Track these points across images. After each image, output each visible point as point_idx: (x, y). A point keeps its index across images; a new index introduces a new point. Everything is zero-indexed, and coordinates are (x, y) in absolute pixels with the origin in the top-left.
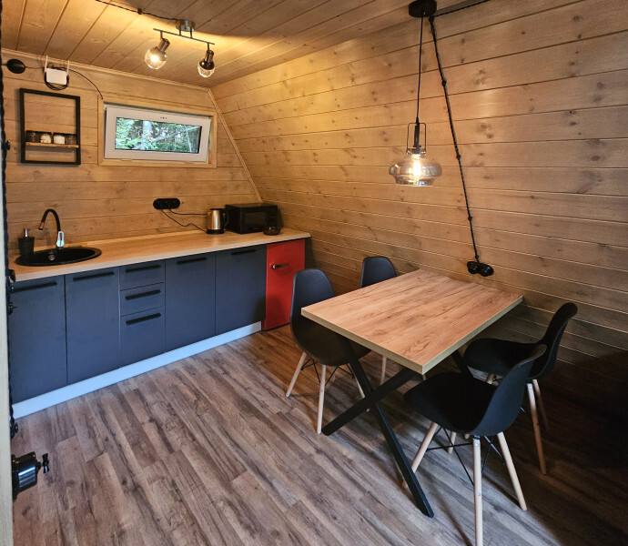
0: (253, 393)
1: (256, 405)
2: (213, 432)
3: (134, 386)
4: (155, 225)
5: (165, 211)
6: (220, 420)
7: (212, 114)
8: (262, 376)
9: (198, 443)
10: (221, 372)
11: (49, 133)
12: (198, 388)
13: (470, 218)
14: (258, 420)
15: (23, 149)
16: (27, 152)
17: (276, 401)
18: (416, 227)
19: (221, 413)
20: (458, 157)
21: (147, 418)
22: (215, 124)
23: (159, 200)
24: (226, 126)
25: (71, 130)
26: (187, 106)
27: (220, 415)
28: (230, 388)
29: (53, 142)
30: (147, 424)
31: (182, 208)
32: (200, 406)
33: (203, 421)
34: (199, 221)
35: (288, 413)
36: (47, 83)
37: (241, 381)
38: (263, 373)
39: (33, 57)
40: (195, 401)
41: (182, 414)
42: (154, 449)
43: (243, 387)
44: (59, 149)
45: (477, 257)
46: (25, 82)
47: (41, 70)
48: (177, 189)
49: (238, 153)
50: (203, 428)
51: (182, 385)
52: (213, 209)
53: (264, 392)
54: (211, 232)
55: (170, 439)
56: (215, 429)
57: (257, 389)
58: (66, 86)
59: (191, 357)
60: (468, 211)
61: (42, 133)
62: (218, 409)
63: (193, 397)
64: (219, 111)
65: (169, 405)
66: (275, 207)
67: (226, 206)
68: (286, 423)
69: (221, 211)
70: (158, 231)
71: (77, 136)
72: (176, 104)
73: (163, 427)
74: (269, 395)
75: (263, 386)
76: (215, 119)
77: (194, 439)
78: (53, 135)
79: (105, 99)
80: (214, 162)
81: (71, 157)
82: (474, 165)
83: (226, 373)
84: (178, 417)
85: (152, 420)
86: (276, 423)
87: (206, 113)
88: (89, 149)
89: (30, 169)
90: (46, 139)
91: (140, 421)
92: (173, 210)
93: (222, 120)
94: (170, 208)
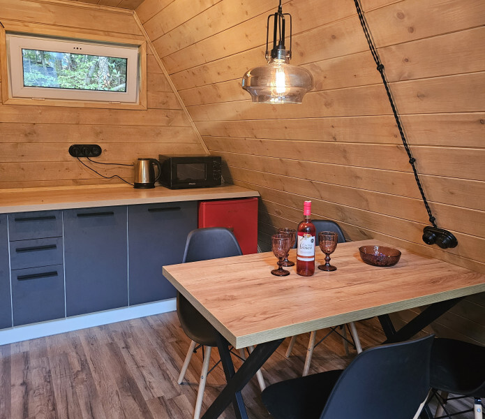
0: (145, 373)
1: (140, 385)
2: (78, 405)
3: (26, 348)
4: (72, 175)
5: (83, 159)
6: (92, 394)
7: (139, 42)
8: (165, 355)
9: (56, 413)
10: (121, 345)
12: (88, 358)
13: (412, 161)
14: (133, 401)
17: (165, 384)
18: (357, 177)
19: (98, 387)
20: (380, 68)
21: (21, 381)
22: (144, 56)
23: (76, 146)
24: (158, 58)
26: (107, 33)
27: (96, 389)
28: (122, 363)
30: (16, 387)
31: (104, 157)
32: (80, 377)
33: (74, 393)
34: (126, 173)
35: (171, 400)
37: (138, 358)
38: (168, 353)
40: (78, 371)
41: (57, 382)
42: (10, 412)
43: (136, 364)
45: (432, 219)
48: (97, 134)
49: (175, 90)
50: (70, 399)
51: (74, 354)
52: (140, 159)
53: (156, 373)
54: (138, 186)
55: (30, 405)
56: (82, 403)
57: (152, 369)
59: (100, 327)
60: (408, 150)
62: (96, 383)
63: (77, 367)
64: (148, 39)
65: (50, 371)
66: (219, 159)
67: (160, 155)
68: (163, 410)
69: (151, 163)
70: (76, 182)
72: (93, 31)
73: (31, 392)
74: (161, 377)
75: (160, 367)
76: (144, 49)
77: (54, 409)
79: (7, 27)
80: (145, 103)
82: (402, 78)
83: (127, 347)
84: (51, 385)
85: (24, 384)
86: (151, 408)
87: (131, 42)
91: (12, 383)
92: (92, 159)
93: (153, 50)
94: (87, 156)
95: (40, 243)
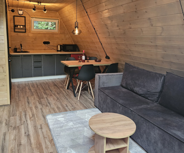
4: (44, 48)
7: (58, 19)
11: (19, 25)
15: (15, 29)
16: (15, 30)
20: (94, 29)
22: (59, 21)
23: (44, 42)
24: (62, 22)
25: (24, 24)
29: (20, 27)
31: (51, 44)
34: (55, 48)
36: (19, 14)
39: (16, 8)
44: (21, 29)
46: (15, 14)
47: (17, 11)
48: (49, 39)
49: (66, 29)
52: (58, 45)
54: (58, 51)
58: (22, 14)
60: (100, 42)
61: (18, 25)
64: (60, 18)
70: (44, 50)
71: (25, 26)
72: (48, 17)
78: (20, 26)
79: (31, 17)
80: (59, 32)
81: (24, 31)
88: (28, 29)
89: (16, 33)
90: (19, 27)
92: (48, 45)
93: (61, 20)
94: (47, 44)
95: (38, 61)
